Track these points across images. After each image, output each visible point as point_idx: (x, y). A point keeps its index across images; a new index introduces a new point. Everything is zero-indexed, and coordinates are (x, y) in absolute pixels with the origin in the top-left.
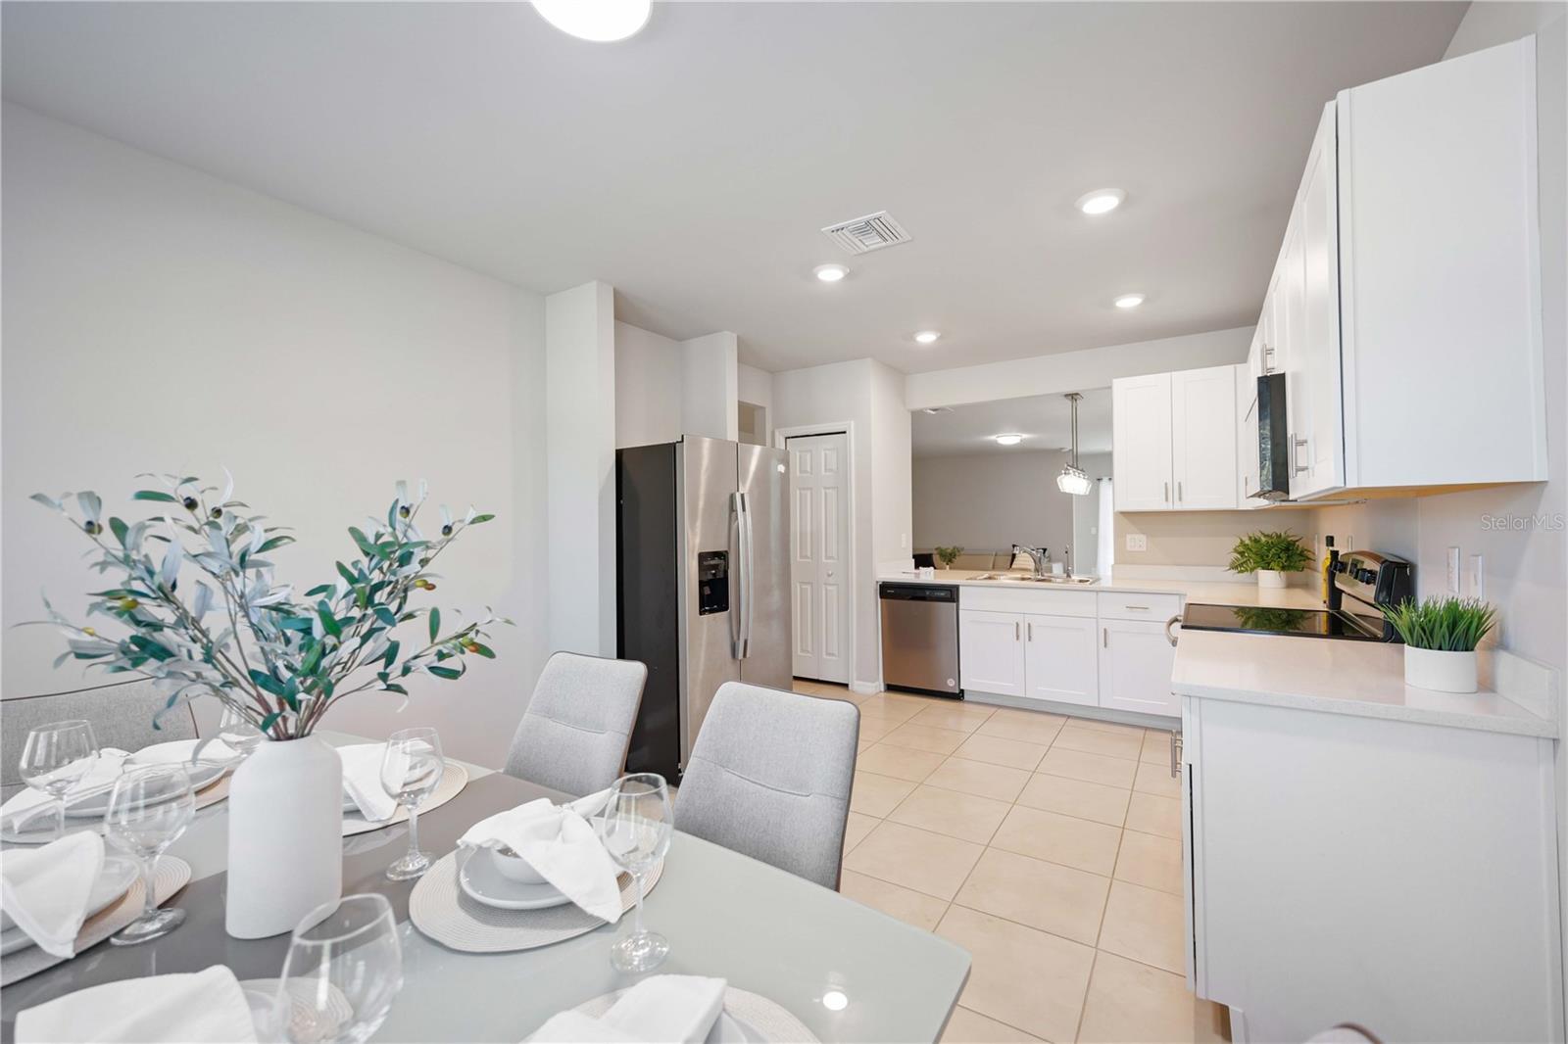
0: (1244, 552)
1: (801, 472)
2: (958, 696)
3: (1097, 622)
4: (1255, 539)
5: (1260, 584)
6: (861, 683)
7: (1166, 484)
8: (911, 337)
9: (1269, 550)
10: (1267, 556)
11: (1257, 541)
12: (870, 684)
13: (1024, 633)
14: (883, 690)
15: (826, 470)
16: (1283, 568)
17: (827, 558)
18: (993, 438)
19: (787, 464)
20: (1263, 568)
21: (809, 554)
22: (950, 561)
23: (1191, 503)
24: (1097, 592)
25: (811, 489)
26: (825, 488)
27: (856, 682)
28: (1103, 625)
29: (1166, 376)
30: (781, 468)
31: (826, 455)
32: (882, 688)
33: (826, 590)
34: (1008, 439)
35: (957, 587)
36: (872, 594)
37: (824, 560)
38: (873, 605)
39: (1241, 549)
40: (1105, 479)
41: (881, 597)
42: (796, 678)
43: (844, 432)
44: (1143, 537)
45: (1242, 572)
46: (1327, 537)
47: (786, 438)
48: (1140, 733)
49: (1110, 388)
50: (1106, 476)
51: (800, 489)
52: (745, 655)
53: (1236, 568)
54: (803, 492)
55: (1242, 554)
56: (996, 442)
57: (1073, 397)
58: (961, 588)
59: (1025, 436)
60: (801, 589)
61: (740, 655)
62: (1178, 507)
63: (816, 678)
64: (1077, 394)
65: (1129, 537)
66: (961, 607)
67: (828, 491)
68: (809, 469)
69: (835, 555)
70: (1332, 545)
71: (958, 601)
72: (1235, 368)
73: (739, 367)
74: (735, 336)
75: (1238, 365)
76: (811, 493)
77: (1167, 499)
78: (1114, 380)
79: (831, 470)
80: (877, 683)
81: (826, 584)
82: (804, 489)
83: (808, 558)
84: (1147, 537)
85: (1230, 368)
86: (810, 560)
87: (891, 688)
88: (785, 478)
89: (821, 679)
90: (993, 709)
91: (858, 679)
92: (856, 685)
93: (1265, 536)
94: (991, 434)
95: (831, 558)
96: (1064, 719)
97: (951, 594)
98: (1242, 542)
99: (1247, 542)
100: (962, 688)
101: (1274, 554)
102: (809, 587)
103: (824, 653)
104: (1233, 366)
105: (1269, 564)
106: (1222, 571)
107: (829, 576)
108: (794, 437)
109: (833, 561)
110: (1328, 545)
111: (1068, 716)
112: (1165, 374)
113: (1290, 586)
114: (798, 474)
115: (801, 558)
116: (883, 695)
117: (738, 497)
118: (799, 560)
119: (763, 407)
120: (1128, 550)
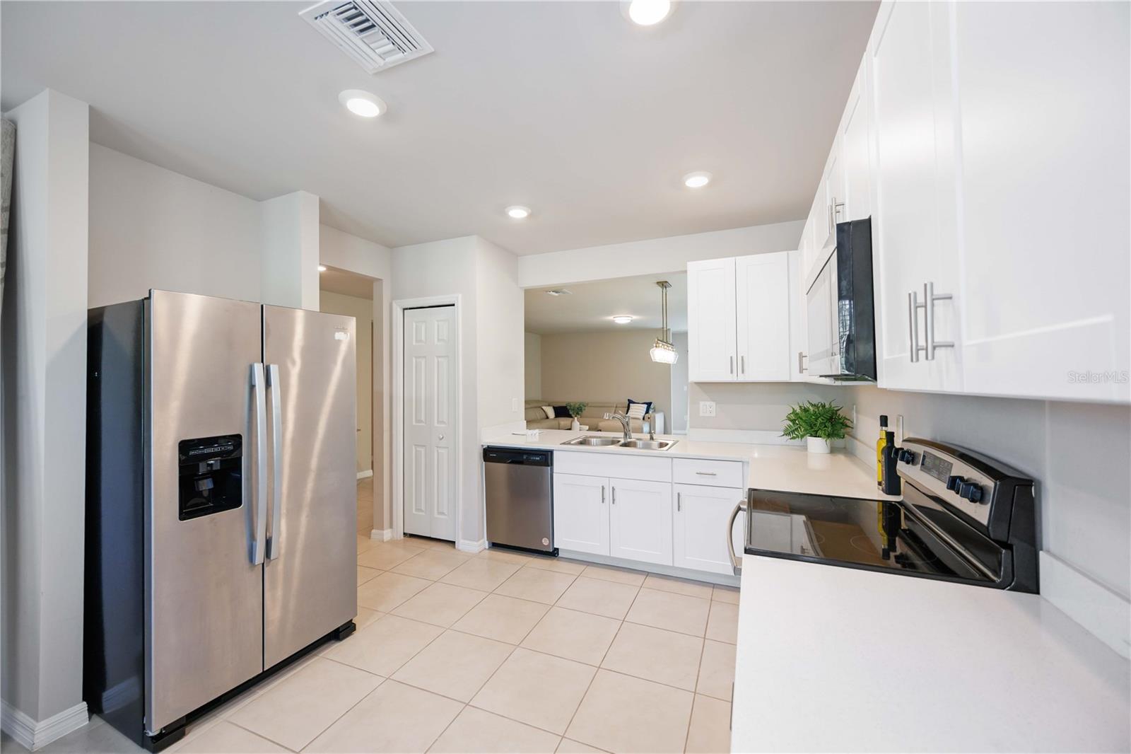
0: (795, 420)
1: (416, 341)
2: (554, 553)
3: (672, 485)
4: (805, 409)
5: (809, 450)
6: (467, 542)
7: (731, 357)
8: (502, 210)
9: (816, 420)
10: (815, 425)
11: (806, 410)
12: (474, 543)
13: (608, 495)
14: (487, 547)
15: (438, 340)
16: (829, 436)
17: (438, 422)
18: (611, 318)
20: (811, 436)
21: (423, 419)
23: (750, 376)
24: (672, 458)
25: (425, 357)
26: (438, 357)
27: (462, 541)
28: (678, 488)
29: (730, 261)
31: (438, 326)
33: (438, 453)
34: (622, 320)
35: (551, 452)
36: (477, 456)
37: (436, 424)
38: (476, 467)
39: (793, 417)
41: (485, 461)
42: (410, 535)
43: (453, 305)
44: (713, 404)
45: (793, 438)
46: (881, 417)
47: (404, 309)
48: (708, 591)
49: (686, 272)
51: (416, 357)
53: (789, 434)
54: (418, 360)
55: (793, 421)
56: (614, 321)
57: (663, 284)
58: (555, 453)
59: (635, 317)
60: (416, 451)
62: (741, 378)
63: (429, 536)
64: (666, 282)
65: (702, 403)
66: (554, 470)
67: (440, 359)
68: (423, 338)
69: (445, 420)
70: (886, 426)
71: (552, 464)
72: (788, 254)
74: (315, 200)
75: (790, 252)
76: (426, 362)
77: (732, 372)
78: (688, 263)
79: (442, 340)
80: (482, 541)
81: (438, 447)
82: (420, 357)
83: (422, 422)
84: (716, 404)
85: (785, 253)
86: (423, 424)
87: (495, 546)
89: (432, 536)
90: (582, 567)
91: (464, 539)
92: (461, 544)
93: (812, 405)
94: (611, 313)
95: (443, 422)
96: (642, 578)
97: (546, 458)
98: (794, 411)
99: (798, 411)
100: (555, 547)
101: (821, 423)
102: (423, 450)
103: (436, 511)
104: (786, 252)
105: (817, 432)
106: (777, 437)
107: (441, 439)
108: (410, 309)
109: (443, 425)
110: (881, 425)
111: (648, 574)
112: (730, 258)
113: (833, 450)
114: (414, 343)
115: (416, 422)
116: (487, 551)
117: (259, 369)
118: (414, 424)
119: (380, 279)
120: (701, 414)
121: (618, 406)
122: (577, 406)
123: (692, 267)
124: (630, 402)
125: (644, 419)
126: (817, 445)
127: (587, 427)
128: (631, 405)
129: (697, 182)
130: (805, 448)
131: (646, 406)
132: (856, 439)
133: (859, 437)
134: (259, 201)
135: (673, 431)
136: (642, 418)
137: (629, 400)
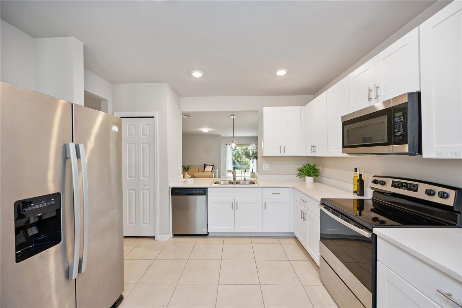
1: (129, 135)
2: (206, 235)
4: (305, 166)
5: (306, 181)
6: (162, 236)
7: (280, 146)
9: (309, 170)
12: (166, 235)
13: (234, 206)
15: (143, 134)
16: (314, 176)
17: (143, 177)
18: (201, 129)
19: (120, 126)
20: (307, 176)
21: (134, 175)
22: (187, 170)
23: (288, 154)
24: (262, 188)
25: (134, 143)
26: (143, 143)
27: (159, 236)
28: (264, 200)
30: (115, 129)
31: (143, 127)
32: (172, 236)
33: (143, 193)
34: (205, 130)
35: (207, 188)
36: (167, 194)
38: (168, 198)
39: (300, 170)
40: (228, 144)
41: (172, 195)
42: (126, 237)
43: (153, 117)
44: (268, 165)
46: (355, 168)
47: (121, 117)
48: (276, 240)
49: (262, 111)
50: (228, 143)
52: (79, 271)
53: (299, 176)
54: (130, 145)
57: (233, 116)
58: (208, 189)
59: (211, 130)
61: (75, 274)
62: (284, 155)
63: (137, 236)
65: (264, 165)
66: (208, 197)
67: (144, 145)
68: (133, 134)
69: (148, 176)
71: (207, 194)
73: (84, 69)
74: (82, 44)
76: (135, 146)
77: (280, 152)
79: (146, 135)
80: (169, 234)
81: (143, 190)
82: (130, 143)
83: (133, 177)
84: (269, 165)
85: (300, 107)
86: (134, 179)
87: (175, 235)
88: (119, 134)
89: (139, 236)
91: (160, 234)
92: (158, 237)
94: (200, 128)
95: (146, 177)
96: (250, 240)
97: (204, 192)
98: (300, 167)
99: (303, 167)
100: (208, 232)
102: (133, 192)
103: (142, 223)
105: (309, 174)
106: (294, 177)
107: (145, 186)
108: (124, 117)
109: (147, 179)
110: (355, 171)
111: (251, 237)
112: (280, 107)
113: (315, 181)
114: (127, 136)
115: (129, 178)
116: (172, 239)
117: (72, 147)
118: (128, 178)
119: (107, 100)
120: (264, 169)
121: (200, 166)
122: (187, 167)
123: (265, 109)
124: (205, 165)
125: (212, 172)
126: (309, 179)
127: (190, 176)
128: (206, 166)
129: (281, 73)
130: (305, 180)
131: (212, 166)
132: (322, 176)
133: (323, 176)
134: (34, 38)
135: (222, 176)
136: (211, 171)
137: (205, 164)
